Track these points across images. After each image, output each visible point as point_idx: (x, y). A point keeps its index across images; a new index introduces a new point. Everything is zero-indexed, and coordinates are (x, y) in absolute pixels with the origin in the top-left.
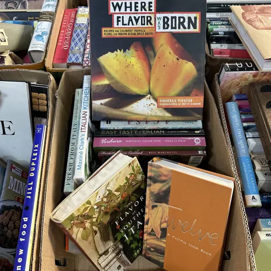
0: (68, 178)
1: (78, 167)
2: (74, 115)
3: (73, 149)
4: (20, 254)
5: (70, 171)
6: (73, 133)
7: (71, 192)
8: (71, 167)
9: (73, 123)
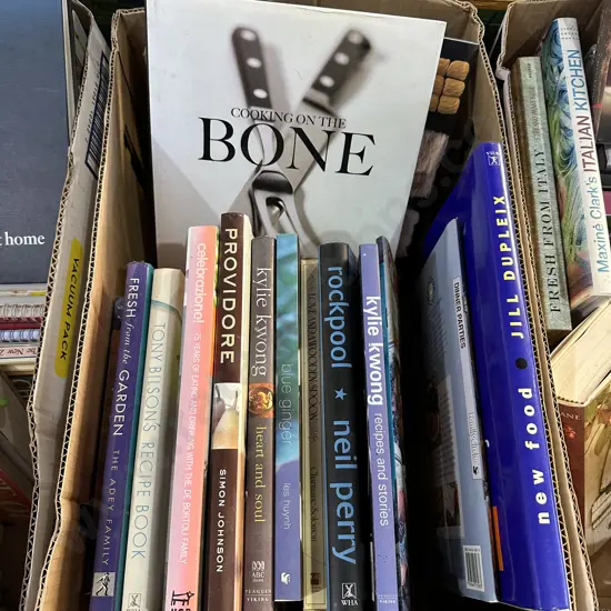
0: (552, 296)
1: (600, 266)
2: (530, 130)
3: (546, 219)
4: (536, 482)
5: (552, 277)
6: (539, 175)
7: (568, 332)
8: (553, 266)
9: (531, 149)
